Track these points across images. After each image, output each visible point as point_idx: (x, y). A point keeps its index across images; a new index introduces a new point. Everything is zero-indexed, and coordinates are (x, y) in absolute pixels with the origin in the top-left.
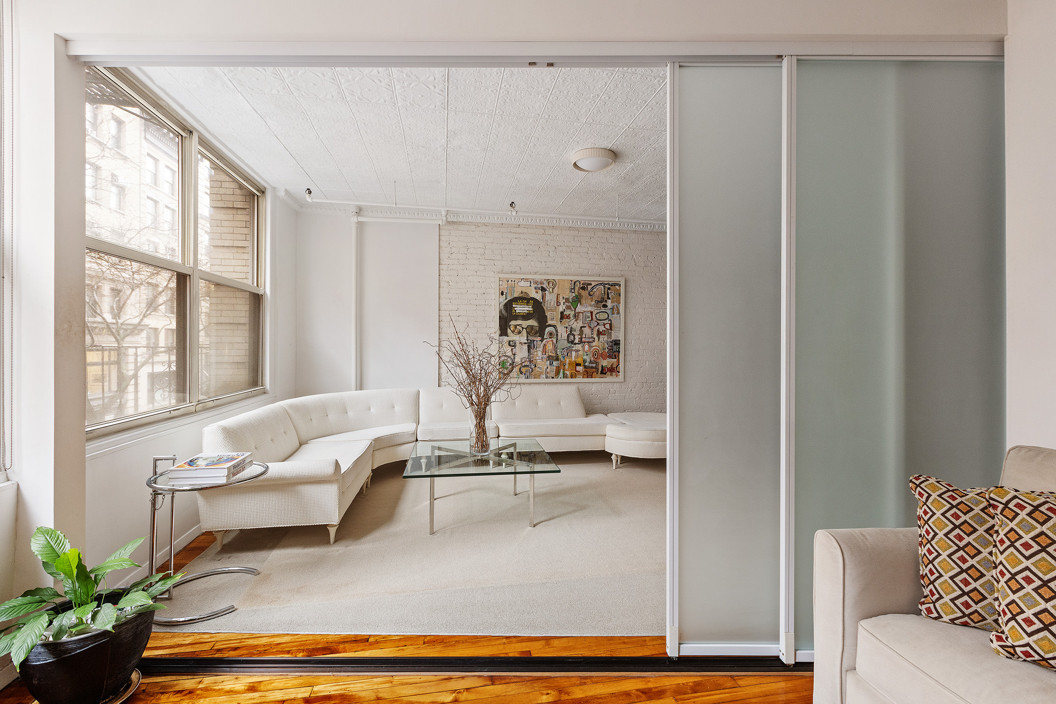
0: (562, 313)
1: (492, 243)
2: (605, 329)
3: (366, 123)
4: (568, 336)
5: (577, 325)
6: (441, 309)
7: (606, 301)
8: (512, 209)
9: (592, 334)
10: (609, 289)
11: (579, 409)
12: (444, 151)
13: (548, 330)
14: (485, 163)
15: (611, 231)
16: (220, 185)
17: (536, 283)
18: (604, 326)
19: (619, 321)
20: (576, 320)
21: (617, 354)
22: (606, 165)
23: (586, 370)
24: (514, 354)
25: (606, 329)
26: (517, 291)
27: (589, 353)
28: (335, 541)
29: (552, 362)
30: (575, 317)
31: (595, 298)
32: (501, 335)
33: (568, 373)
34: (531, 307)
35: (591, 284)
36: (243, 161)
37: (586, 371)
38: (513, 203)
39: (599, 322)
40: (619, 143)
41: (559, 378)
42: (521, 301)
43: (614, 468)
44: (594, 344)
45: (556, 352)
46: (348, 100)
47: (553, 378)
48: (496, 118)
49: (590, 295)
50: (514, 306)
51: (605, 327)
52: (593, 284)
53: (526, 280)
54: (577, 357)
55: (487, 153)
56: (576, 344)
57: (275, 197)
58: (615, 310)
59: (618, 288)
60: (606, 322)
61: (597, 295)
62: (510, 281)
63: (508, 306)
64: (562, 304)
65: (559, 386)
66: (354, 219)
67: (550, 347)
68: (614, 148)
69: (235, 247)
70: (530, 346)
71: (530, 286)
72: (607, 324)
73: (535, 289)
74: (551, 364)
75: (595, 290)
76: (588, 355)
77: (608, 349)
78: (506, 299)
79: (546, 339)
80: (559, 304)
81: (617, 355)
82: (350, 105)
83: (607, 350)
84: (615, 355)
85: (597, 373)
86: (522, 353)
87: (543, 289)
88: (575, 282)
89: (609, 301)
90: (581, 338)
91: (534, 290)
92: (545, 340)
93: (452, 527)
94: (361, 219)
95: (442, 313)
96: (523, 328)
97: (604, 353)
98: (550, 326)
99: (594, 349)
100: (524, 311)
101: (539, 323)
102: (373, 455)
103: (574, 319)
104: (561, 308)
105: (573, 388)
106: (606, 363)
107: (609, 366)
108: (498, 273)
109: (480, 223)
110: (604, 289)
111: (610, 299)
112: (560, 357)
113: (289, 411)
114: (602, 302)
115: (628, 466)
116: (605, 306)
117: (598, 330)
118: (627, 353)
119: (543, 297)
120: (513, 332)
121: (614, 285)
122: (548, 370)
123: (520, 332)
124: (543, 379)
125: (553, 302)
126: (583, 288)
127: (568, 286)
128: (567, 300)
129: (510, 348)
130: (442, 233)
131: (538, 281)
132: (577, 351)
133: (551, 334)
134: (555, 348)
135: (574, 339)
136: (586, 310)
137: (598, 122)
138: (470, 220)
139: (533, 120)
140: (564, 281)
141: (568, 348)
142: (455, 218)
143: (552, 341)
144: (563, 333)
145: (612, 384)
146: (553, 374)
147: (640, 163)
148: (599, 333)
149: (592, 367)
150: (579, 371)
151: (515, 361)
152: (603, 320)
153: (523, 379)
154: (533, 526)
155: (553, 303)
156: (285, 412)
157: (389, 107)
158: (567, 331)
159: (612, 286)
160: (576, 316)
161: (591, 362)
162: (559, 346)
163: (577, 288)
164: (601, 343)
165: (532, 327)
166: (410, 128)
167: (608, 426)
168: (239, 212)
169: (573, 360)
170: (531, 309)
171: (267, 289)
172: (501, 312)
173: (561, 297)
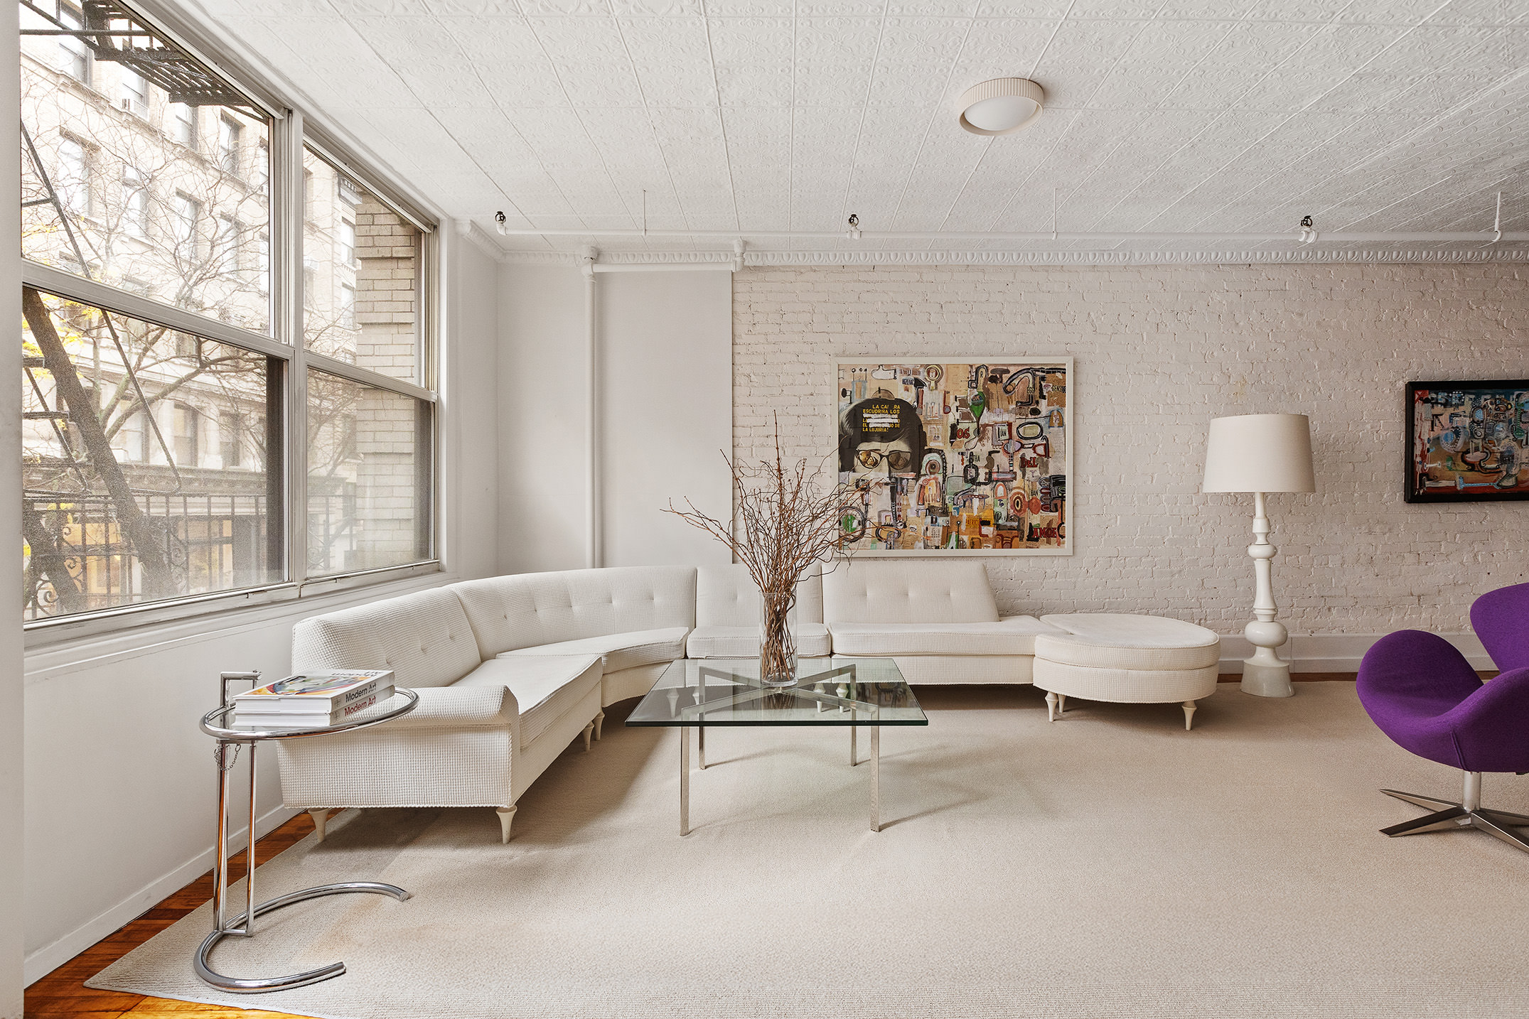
0: (953, 427)
1: (825, 302)
2: (1035, 455)
3: (569, 66)
4: (965, 470)
5: (981, 449)
6: (737, 424)
7: (1037, 403)
8: (853, 228)
9: (1011, 465)
10: (1043, 379)
11: (988, 607)
12: (718, 116)
13: (927, 458)
14: (795, 137)
15: (1047, 268)
16: (372, 220)
17: (905, 372)
18: (1034, 449)
19: (1062, 440)
20: (980, 440)
21: (1059, 502)
22: (1026, 117)
23: (1000, 532)
24: (867, 505)
25: (1038, 454)
26: (871, 389)
27: (1004, 501)
28: (512, 839)
29: (936, 519)
30: (978, 433)
31: (1015, 398)
32: (842, 469)
33: (966, 538)
34: (896, 416)
35: (1008, 372)
36: (390, 168)
37: (1001, 535)
38: (854, 216)
39: (1024, 442)
40: (1049, 63)
41: (949, 549)
42: (877, 407)
43: (1051, 720)
44: (1015, 484)
45: (944, 499)
46: (525, 13)
47: (937, 548)
48: (799, 24)
49: (1007, 392)
50: (865, 415)
51: (1035, 452)
52: (1013, 370)
53: (888, 367)
54: (982, 508)
55: (796, 111)
56: (980, 484)
57: (456, 236)
58: (1056, 419)
59: (1061, 377)
60: (1037, 441)
61: (1020, 391)
62: (858, 370)
63: (855, 416)
64: (954, 409)
65: (947, 563)
66: (587, 270)
67: (932, 491)
68: (1040, 76)
69: (396, 323)
70: (896, 489)
71: (895, 378)
72: (1039, 445)
73: (904, 383)
74: (934, 522)
75: (1016, 382)
76: (1003, 504)
77: (1042, 493)
78: (851, 403)
79: (925, 475)
80: (947, 410)
81: (1059, 506)
82: (531, 23)
83: (1040, 495)
84: (1056, 505)
85: (1021, 539)
86: (880, 502)
87: (919, 384)
88: (978, 369)
89: (1043, 403)
90: (990, 473)
91: (901, 386)
92: (922, 478)
93: (724, 822)
94: (599, 269)
95: (739, 431)
96: (882, 456)
97: (1034, 500)
98: (930, 451)
99: (1015, 494)
100: (884, 425)
101: (911, 446)
102: (603, 682)
103: (977, 438)
104: (953, 417)
105: (975, 566)
106: (1037, 519)
107: (1044, 526)
108: (837, 355)
109: (804, 267)
110: (1034, 379)
111: (1044, 397)
112: (951, 509)
113: (466, 601)
114: (1029, 405)
115: (1079, 716)
116: (1036, 412)
117: (1023, 458)
118: (1079, 500)
119: (919, 398)
120: (864, 463)
121: (1053, 370)
122: (929, 533)
123: (875, 464)
124: (919, 550)
125: (936, 407)
126: (993, 379)
127: (964, 376)
128: (963, 403)
129: (858, 494)
130: (739, 287)
131: (908, 369)
132: (982, 497)
133: (932, 466)
134: (942, 492)
135: (977, 474)
136: (999, 419)
137: (1001, 12)
138: (785, 261)
139: (871, 22)
140: (957, 366)
141: (965, 492)
142: (760, 259)
143: (936, 479)
144: (955, 463)
145: (1049, 559)
146: (937, 541)
147: (1096, 106)
148: (1024, 464)
149: (1012, 528)
150: (987, 536)
151: (869, 516)
152: (1031, 438)
153: (881, 550)
154: (877, 829)
155: (938, 409)
156: (457, 601)
157: (600, 22)
158: (963, 460)
159: (1048, 373)
160: (980, 432)
161: (1008, 518)
162: (950, 489)
163: (981, 380)
164: (1027, 483)
165: (898, 454)
166: (648, 69)
167: (1038, 638)
168: (402, 264)
169: (975, 513)
170: (896, 421)
171: (442, 394)
172: (841, 427)
173: (952, 398)
